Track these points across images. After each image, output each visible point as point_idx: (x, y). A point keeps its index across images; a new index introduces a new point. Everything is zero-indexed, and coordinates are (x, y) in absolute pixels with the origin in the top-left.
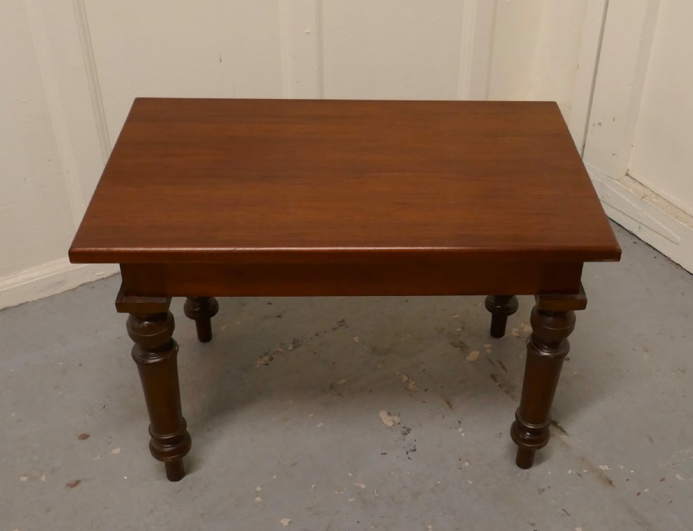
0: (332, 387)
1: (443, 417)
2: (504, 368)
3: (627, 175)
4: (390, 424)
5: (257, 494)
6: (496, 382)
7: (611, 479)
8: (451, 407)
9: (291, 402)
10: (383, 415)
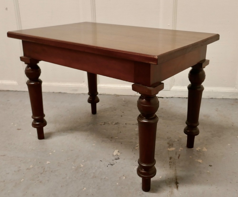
0: (112, 138)
2: (179, 157)
4: (115, 154)
10: (116, 151)
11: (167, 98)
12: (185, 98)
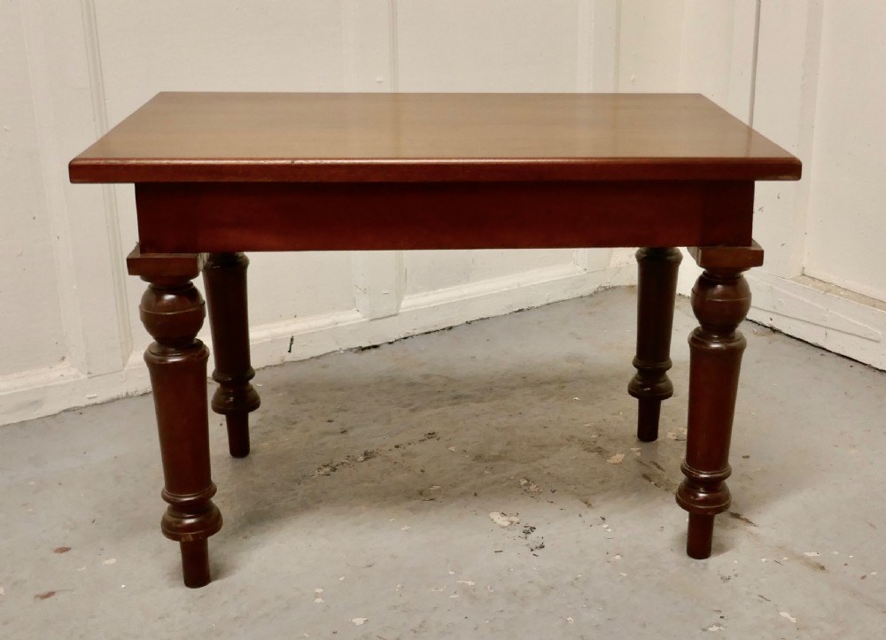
0: (421, 493)
1: (580, 515)
2: (659, 467)
3: (803, 275)
4: (506, 524)
5: (317, 596)
6: (651, 481)
7: (823, 564)
8: (589, 506)
9: (363, 508)
10: (496, 516)
11: (390, 343)
12: (444, 329)
